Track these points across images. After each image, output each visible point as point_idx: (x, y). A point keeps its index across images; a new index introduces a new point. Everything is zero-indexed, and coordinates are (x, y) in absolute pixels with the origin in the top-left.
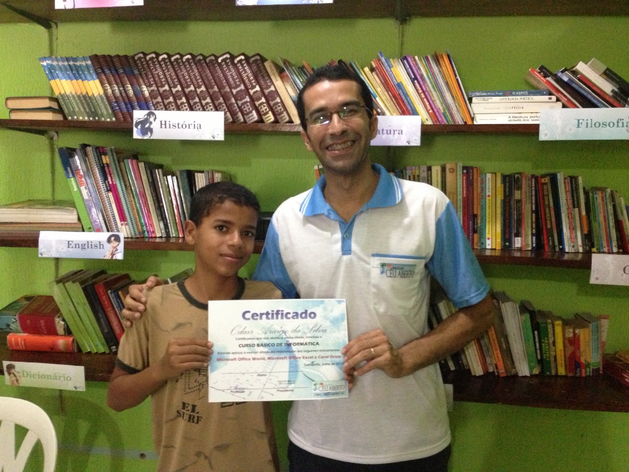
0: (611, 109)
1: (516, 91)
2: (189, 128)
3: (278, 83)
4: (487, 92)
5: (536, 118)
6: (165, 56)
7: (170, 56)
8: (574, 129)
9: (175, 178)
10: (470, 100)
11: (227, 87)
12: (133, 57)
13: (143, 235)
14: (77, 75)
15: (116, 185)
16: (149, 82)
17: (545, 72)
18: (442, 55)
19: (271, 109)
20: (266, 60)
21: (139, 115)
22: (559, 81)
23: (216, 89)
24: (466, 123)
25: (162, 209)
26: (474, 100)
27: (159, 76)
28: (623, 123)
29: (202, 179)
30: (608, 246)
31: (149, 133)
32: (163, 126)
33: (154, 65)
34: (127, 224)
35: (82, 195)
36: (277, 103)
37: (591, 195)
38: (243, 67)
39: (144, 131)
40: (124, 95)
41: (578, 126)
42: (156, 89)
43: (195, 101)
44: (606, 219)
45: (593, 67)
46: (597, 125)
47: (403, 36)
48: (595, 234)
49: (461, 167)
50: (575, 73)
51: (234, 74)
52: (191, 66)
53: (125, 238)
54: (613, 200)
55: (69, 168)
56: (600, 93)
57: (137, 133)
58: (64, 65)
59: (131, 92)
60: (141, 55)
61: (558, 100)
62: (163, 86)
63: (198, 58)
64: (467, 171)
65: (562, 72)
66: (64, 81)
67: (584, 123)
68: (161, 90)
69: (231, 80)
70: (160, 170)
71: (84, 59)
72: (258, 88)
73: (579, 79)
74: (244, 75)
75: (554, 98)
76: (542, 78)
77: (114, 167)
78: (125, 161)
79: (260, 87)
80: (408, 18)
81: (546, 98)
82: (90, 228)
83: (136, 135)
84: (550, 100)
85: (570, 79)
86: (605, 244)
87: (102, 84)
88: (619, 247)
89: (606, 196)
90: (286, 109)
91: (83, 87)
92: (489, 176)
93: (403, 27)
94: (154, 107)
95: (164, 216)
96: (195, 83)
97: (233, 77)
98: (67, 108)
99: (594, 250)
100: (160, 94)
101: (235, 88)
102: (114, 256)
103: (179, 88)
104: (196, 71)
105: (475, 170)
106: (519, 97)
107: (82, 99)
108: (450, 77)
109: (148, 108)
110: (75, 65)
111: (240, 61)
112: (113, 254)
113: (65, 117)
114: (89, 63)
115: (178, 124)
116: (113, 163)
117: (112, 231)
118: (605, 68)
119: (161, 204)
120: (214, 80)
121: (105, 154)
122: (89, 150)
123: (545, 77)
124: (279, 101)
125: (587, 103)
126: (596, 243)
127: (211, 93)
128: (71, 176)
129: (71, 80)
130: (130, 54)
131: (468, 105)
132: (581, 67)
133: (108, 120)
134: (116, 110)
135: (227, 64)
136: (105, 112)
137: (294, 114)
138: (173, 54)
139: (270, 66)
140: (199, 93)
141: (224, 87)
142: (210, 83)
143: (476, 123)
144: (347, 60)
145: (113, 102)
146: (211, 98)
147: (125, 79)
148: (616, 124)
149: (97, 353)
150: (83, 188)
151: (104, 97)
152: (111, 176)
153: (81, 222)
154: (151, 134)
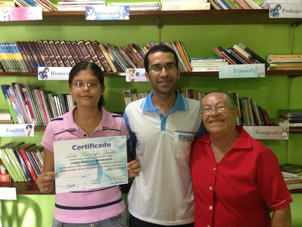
0: (248, 65)
1: (209, 57)
2: (65, 75)
3: (105, 54)
4: (197, 58)
5: (218, 69)
6: (52, 42)
7: (54, 42)
8: (233, 73)
9: (58, 97)
10: (190, 61)
11: (82, 56)
12: (37, 43)
13: (43, 125)
14: (10, 51)
15: (29, 101)
16: (45, 53)
17: (221, 49)
18: (177, 42)
19: (103, 65)
20: (100, 44)
21: (41, 69)
22: (226, 53)
23: (77, 57)
24: (189, 71)
25: (52, 112)
26: (192, 61)
27: (49, 51)
28: (253, 70)
29: (70, 98)
30: (250, 123)
31: (46, 77)
32: (53, 74)
33: (47, 46)
34: (35, 120)
35: (13, 107)
36: (105, 63)
37: (242, 101)
38: (89, 47)
39: (43, 77)
40: (32, 60)
41: (235, 72)
42: (48, 57)
43: (67, 62)
44: (249, 111)
45: (240, 47)
46: (243, 71)
47: (160, 33)
48: (245, 118)
49: (188, 91)
50: (233, 49)
51: (85, 50)
52: (64, 46)
53: (34, 126)
54: (251, 102)
55: (6, 94)
56: (244, 58)
57: (40, 77)
58: (4, 47)
59: (36, 59)
60: (41, 42)
61: (226, 61)
62: (51, 55)
63: (68, 43)
64: (190, 92)
65: (228, 49)
66: (3, 54)
67: (237, 71)
68: (51, 57)
69: (84, 53)
70: (50, 94)
71: (13, 43)
72: (96, 56)
73: (235, 52)
74: (90, 51)
75: (225, 60)
76: (219, 52)
77: (28, 93)
78: (34, 90)
79: (97, 56)
80: (162, 25)
81: (221, 60)
82: (17, 122)
83: (40, 78)
84: (223, 61)
85: (231, 52)
86: (249, 122)
87: (22, 55)
88: (255, 123)
89: (248, 101)
90: (109, 66)
91: (12, 56)
92: (199, 94)
93: (160, 29)
94: (47, 65)
95: (53, 116)
96: (67, 54)
97: (84, 51)
98: (5, 66)
99: (244, 124)
100: (50, 59)
101: (86, 56)
102: (29, 135)
103: (59, 56)
104: (67, 48)
105: (194, 91)
106: (210, 60)
107: (12, 62)
108: (181, 51)
109: (44, 66)
110: (9, 47)
111: (88, 44)
112: (29, 134)
113: (4, 71)
114: (16, 45)
115: (60, 73)
116: (28, 91)
117: (27, 123)
118: (245, 47)
119: (51, 110)
120: (76, 53)
121: (24, 87)
122: (16, 86)
123: (221, 51)
124: (106, 62)
125: (239, 62)
126: (245, 122)
127: (75, 59)
128: (7, 97)
129: (7, 53)
130: (35, 41)
131: (190, 63)
132: (236, 47)
133: (25, 71)
134: (29, 67)
135: (82, 45)
136: (23, 68)
137: (113, 68)
138: (56, 41)
139: (101, 46)
140: (69, 58)
141: (80, 56)
142: (74, 54)
143: (193, 71)
144: (136, 43)
145: (28, 63)
146: (75, 61)
147: (33, 52)
148: (250, 71)
149: (21, 182)
150: (13, 103)
151: (23, 61)
152: (27, 97)
153: (12, 120)
154: (47, 78)
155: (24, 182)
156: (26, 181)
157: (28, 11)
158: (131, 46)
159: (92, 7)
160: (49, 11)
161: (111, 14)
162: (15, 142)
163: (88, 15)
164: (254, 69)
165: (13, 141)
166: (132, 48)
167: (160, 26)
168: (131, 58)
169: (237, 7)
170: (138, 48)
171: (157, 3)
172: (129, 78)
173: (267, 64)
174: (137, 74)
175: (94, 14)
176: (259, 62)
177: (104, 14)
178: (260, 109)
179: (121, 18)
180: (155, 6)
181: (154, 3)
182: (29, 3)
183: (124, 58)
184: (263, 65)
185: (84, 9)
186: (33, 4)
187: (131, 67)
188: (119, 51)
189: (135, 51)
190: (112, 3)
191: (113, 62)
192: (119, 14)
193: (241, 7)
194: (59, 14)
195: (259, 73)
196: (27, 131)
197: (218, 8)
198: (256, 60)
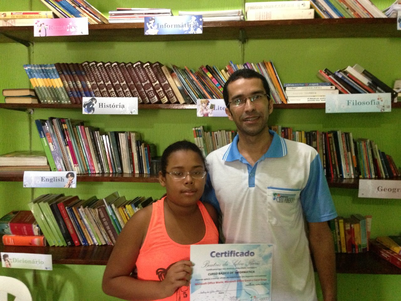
0: (368, 94)
1: (311, 83)
2: (117, 107)
3: (170, 79)
4: (294, 84)
5: (323, 99)
6: (101, 64)
7: (104, 64)
8: (346, 106)
9: (107, 136)
10: (285, 88)
11: (139, 82)
12: (81, 64)
13: (88, 172)
14: (47, 75)
15: (71, 141)
16: (91, 79)
17: (328, 72)
18: (267, 63)
19: (166, 94)
20: (163, 65)
21: (86, 100)
22: (337, 77)
23: (132, 83)
24: (283, 102)
25: (100, 156)
26: (287, 88)
27: (97, 76)
28: (374, 102)
29: (123, 137)
30: (369, 174)
31: (92, 110)
32: (101, 106)
33: (94, 69)
34: (78, 166)
35: (50, 148)
36: (170, 91)
37: (358, 143)
38: (149, 70)
39: (89, 110)
40: (76, 87)
41: (348, 104)
42: (95, 83)
43: (119, 90)
44: (367, 158)
45: (356, 69)
46: (360, 104)
47: (244, 50)
48: (361, 167)
49: (281, 129)
50: (346, 73)
51: (143, 74)
52: (117, 70)
53: (77, 174)
54: (371, 146)
55: (42, 132)
56: (361, 84)
57: (85, 111)
58: (39, 69)
59: (80, 86)
60: (86, 63)
61: (336, 88)
62: (100, 81)
63: (122, 65)
64: (284, 130)
65: (338, 72)
66: (38, 79)
67: (352, 103)
68: (99, 84)
69: (141, 77)
70: (98, 132)
71: (51, 65)
72: (158, 82)
73: (348, 77)
74: (149, 75)
75: (334, 87)
76: (326, 76)
77: (70, 130)
78: (77, 127)
79: (159, 82)
80: (247, 40)
81: (329, 87)
82: (55, 169)
83: (84, 112)
84: (331, 89)
85: (343, 77)
86: (367, 172)
87: (62, 81)
88: (376, 174)
89: (367, 144)
90: (175, 95)
91: (50, 83)
92: (297, 133)
93: (244, 45)
94: (94, 94)
95: (100, 160)
96: (120, 79)
97: (142, 76)
98: (41, 95)
99: (361, 176)
100: (98, 87)
101: (144, 82)
102: (71, 186)
103: (110, 82)
104: (120, 72)
105: (289, 129)
106: (313, 87)
107: (50, 90)
108: (272, 75)
109: (91, 96)
110: (46, 70)
111: (147, 66)
112: (70, 185)
113: (39, 101)
114: (54, 68)
115: (110, 105)
116: (69, 128)
117: (68, 171)
118: (363, 70)
119: (99, 153)
120: (131, 78)
121: (65, 123)
122: (55, 121)
123: (328, 75)
124: (171, 90)
125: (354, 91)
126: (362, 173)
127: (129, 86)
128: (43, 136)
129: (43, 78)
130: (80, 63)
131: (284, 92)
132: (349, 69)
133: (66, 102)
134: (71, 96)
135: (139, 68)
136: (64, 98)
137: (179, 98)
138: (106, 62)
139: (165, 69)
140: (122, 85)
141: (137, 82)
142: (129, 80)
143: (288, 103)
144: (211, 65)
145: (69, 92)
146: (129, 89)
147: (77, 77)
148: (370, 103)
149: (58, 246)
150: (50, 144)
151: (64, 89)
152: (68, 136)
153: (49, 165)
154: (94, 111)
155: (63, 246)
156: (65, 245)
157: (71, 24)
158: (205, 69)
159: (153, 18)
160: (97, 24)
161: (178, 26)
162: (52, 194)
163: (148, 29)
164: (376, 101)
165: (49, 193)
166: (205, 72)
167: (244, 41)
168: (204, 85)
169: (352, 15)
170: (214, 71)
171: (240, 10)
172: (201, 111)
173: (395, 93)
174: (212, 107)
175: (156, 26)
176: (382, 91)
177: (168, 26)
178: (383, 155)
179: (192, 32)
180: (237, 15)
181: (237, 10)
182: (71, 13)
183: (195, 85)
184: (389, 95)
185: (142, 21)
186: (76, 14)
187: (204, 97)
188: (187, 75)
189: (210, 75)
190: (180, 12)
191: (180, 90)
192: (189, 26)
193: (358, 14)
194: (111, 27)
195: (383, 105)
196: (67, 181)
197: (325, 16)
198: (378, 88)
